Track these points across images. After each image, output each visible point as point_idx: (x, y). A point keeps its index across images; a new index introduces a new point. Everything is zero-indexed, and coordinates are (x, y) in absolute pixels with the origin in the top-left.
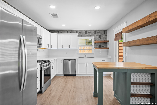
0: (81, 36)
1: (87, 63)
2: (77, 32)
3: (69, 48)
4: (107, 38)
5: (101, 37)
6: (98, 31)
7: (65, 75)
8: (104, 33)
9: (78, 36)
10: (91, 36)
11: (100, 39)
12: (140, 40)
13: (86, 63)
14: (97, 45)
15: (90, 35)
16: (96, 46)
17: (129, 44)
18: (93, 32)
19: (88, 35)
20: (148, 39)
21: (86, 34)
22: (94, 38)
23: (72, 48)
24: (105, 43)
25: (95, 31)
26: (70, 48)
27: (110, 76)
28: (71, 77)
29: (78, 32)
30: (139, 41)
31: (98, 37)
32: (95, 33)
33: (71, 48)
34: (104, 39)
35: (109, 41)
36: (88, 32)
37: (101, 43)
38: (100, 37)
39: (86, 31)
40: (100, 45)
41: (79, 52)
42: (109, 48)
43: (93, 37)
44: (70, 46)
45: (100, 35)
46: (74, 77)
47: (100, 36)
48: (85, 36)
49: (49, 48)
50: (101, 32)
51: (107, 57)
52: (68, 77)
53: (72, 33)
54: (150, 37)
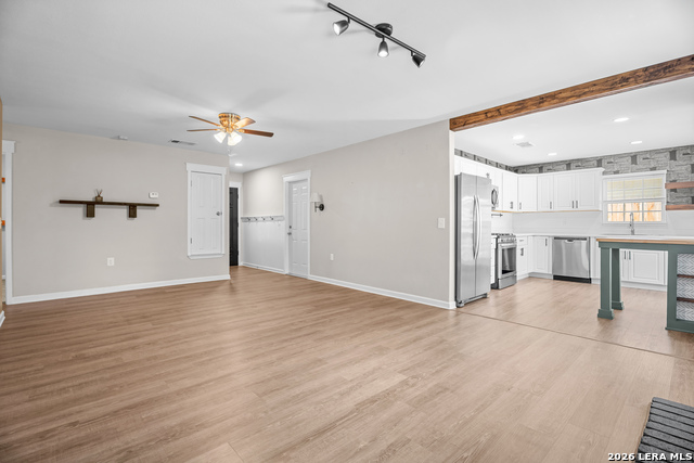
0: (616, 173)
2: (599, 162)
3: (571, 208)
6: (684, 151)
7: (556, 278)
9: (604, 173)
10: (653, 169)
14: (682, 195)
15: (652, 166)
16: (680, 200)
18: (662, 155)
19: (641, 167)
21: (636, 164)
22: (668, 175)
23: (580, 208)
25: (673, 153)
26: (575, 209)
29: (604, 163)
31: (685, 169)
32: (673, 157)
33: (577, 209)
36: (644, 159)
39: (634, 158)
41: (610, 220)
43: (665, 171)
44: (575, 204)
48: (629, 171)
49: (515, 209)
53: (584, 167)
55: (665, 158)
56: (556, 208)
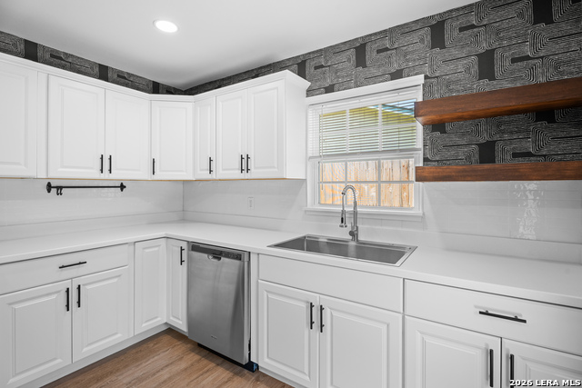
0: (329, 89)
2: (302, 66)
6: (459, 23)
9: (310, 92)
10: (397, 75)
11: (486, 85)
15: (395, 67)
16: (452, 154)
19: (374, 71)
21: (365, 66)
22: (427, 88)
23: (254, 173)
25: (437, 26)
26: (245, 175)
31: (464, 68)
32: (438, 41)
36: (379, 51)
37: (494, 117)
39: (360, 49)
40: (484, 138)
43: (420, 79)
45: (485, 47)
55: (421, 44)
56: (220, 173)
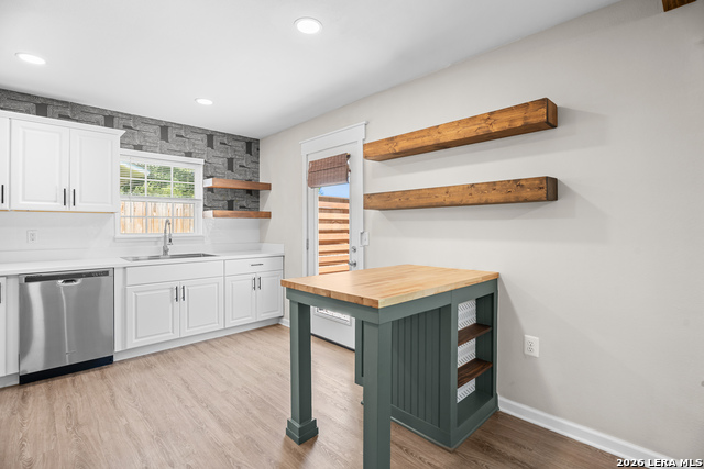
0: (138, 148)
1: (183, 283)
2: (109, 119)
3: (59, 206)
4: (256, 173)
5: (236, 167)
6: (220, 139)
8: (249, 151)
9: (123, 145)
10: (189, 154)
11: (230, 175)
12: (451, 189)
13: (178, 284)
14: (218, 197)
15: (188, 150)
16: (216, 204)
17: (397, 200)
18: (199, 137)
20: (483, 187)
21: (167, 141)
22: (205, 167)
23: (80, 206)
24: (249, 192)
25: (211, 137)
26: (68, 208)
27: (278, 324)
28: (84, 377)
29: (118, 122)
30: (444, 191)
31: (221, 163)
32: (210, 144)
33: (73, 209)
34: (248, 177)
35: (268, 187)
36: (177, 136)
37: (234, 191)
38: (230, 166)
39: (164, 129)
40: (230, 198)
42: (268, 215)
43: (202, 161)
44: (68, 197)
45: (230, 156)
46: (108, 371)
47: (230, 161)
48: (158, 150)
50: (236, 143)
51: (259, 250)
52: (57, 382)
54: (494, 183)
55: (201, 141)
